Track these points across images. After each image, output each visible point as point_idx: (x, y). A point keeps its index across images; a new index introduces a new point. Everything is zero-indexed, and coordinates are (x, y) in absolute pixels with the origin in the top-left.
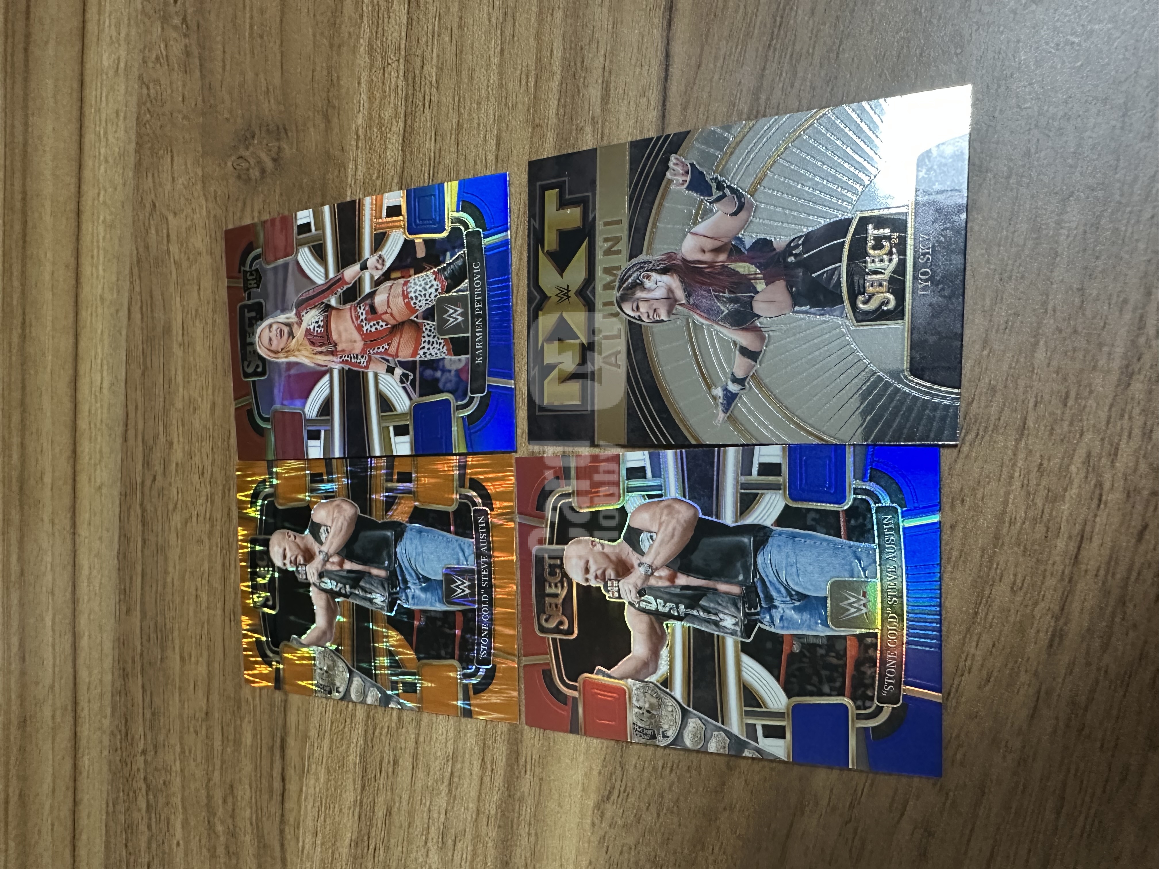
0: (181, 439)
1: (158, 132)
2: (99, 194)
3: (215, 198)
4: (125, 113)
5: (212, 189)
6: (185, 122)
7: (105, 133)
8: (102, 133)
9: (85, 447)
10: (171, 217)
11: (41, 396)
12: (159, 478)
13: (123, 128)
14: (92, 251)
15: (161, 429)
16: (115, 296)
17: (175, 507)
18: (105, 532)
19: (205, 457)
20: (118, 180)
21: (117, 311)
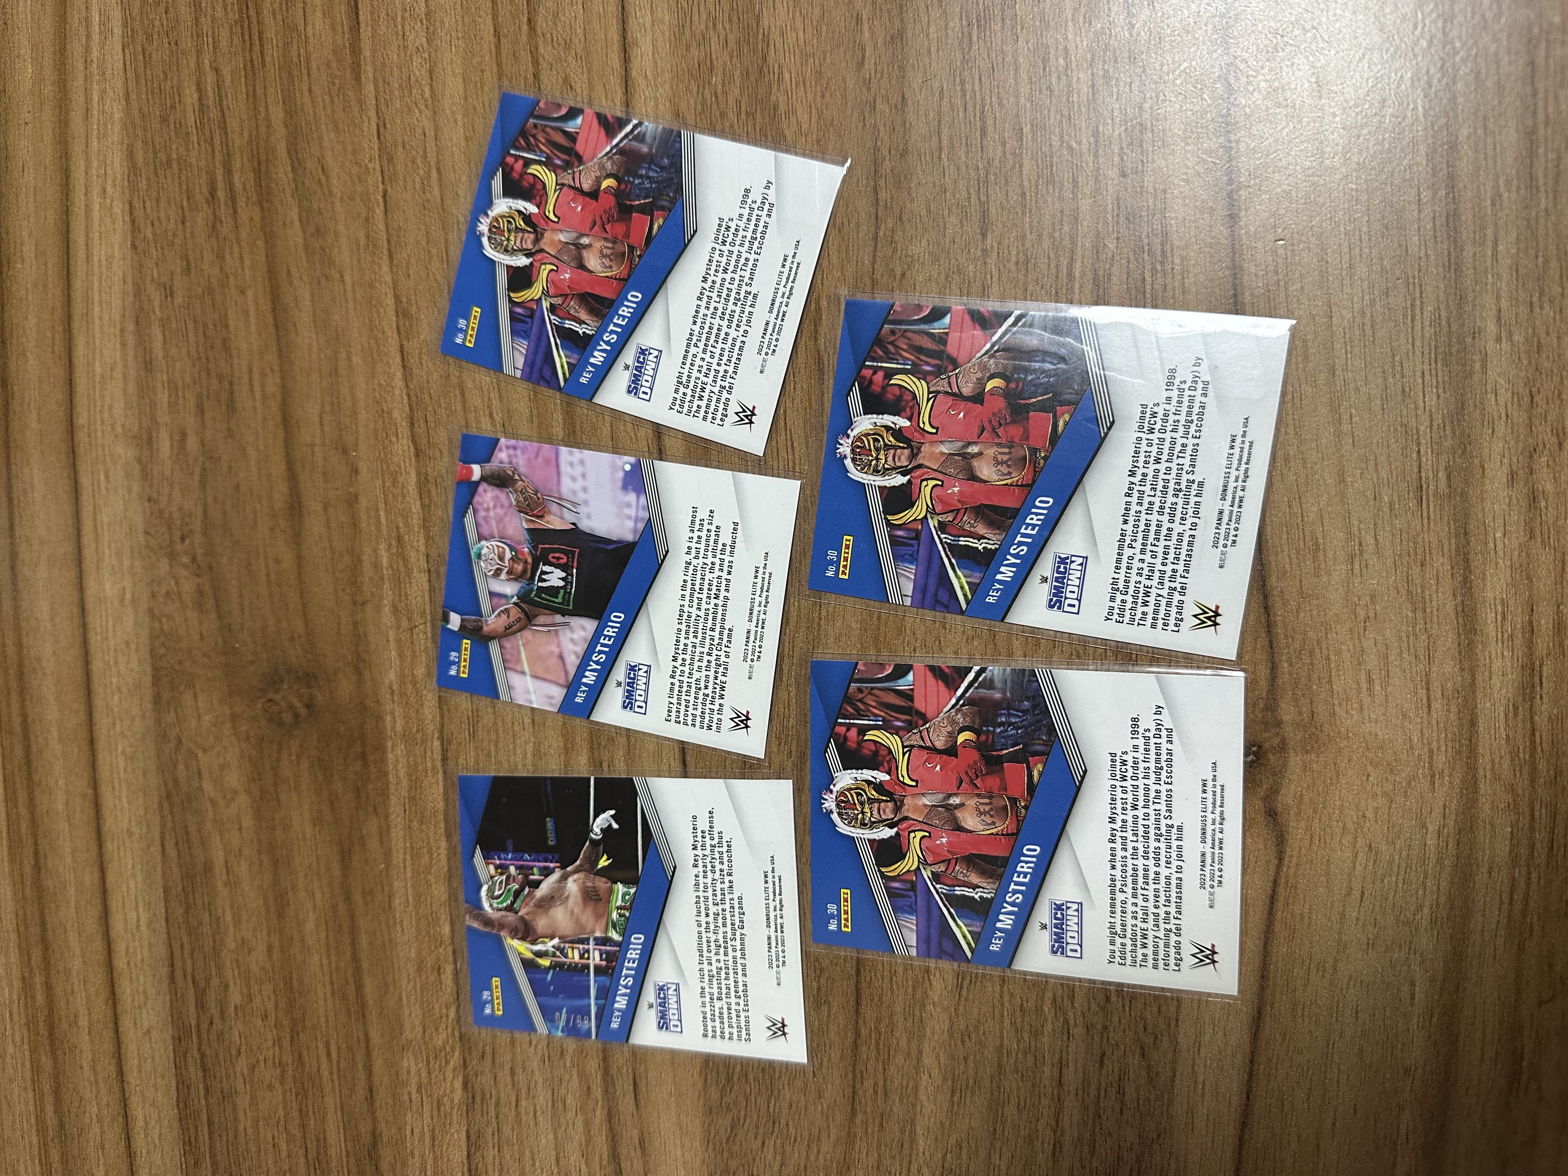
0: (238, 982)
1: (176, 666)
2: (114, 724)
3: (248, 738)
4: (138, 644)
5: (243, 729)
6: (206, 660)
7: (116, 663)
8: (112, 662)
9: (126, 989)
10: (200, 754)
11: (65, 932)
12: (217, 1020)
13: (136, 659)
14: (113, 782)
15: (213, 970)
16: (145, 830)
17: (239, 1053)
18: (159, 1080)
19: (266, 999)
20: (135, 711)
21: (149, 846)
